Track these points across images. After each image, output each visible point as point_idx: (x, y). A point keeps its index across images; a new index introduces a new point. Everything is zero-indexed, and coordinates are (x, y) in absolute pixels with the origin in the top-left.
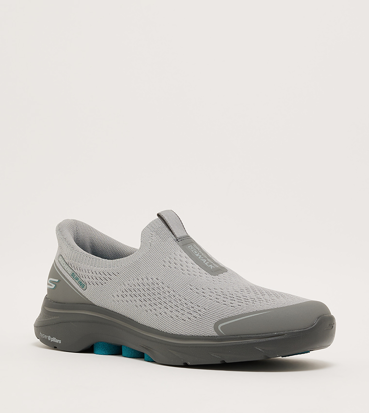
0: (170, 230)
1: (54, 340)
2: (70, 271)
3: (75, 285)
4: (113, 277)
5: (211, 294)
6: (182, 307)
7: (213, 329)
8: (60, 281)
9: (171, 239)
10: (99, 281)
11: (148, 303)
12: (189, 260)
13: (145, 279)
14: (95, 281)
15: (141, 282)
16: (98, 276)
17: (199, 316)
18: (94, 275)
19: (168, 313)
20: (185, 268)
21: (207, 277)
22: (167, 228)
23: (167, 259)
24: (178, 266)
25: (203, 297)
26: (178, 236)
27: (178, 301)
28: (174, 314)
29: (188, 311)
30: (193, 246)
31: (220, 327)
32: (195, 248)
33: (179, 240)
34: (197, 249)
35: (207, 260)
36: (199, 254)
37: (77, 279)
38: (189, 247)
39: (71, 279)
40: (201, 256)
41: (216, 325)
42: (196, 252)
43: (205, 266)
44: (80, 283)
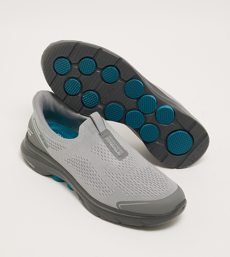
1: (30, 164)
2: (40, 133)
3: (42, 142)
4: (62, 148)
5: (117, 179)
6: (99, 185)
7: (116, 205)
8: (34, 135)
9: (97, 133)
10: (55, 148)
11: (81, 173)
12: (107, 148)
13: (80, 158)
14: (52, 146)
15: (78, 158)
16: (54, 144)
17: (108, 195)
18: (52, 143)
19: (92, 185)
20: (103, 154)
21: (116, 162)
22: (94, 126)
23: (93, 147)
24: (100, 153)
25: (112, 181)
26: (100, 132)
27: (98, 180)
28: (95, 188)
29: (103, 189)
30: (109, 138)
31: (120, 205)
32: (110, 139)
33: (101, 134)
34: (111, 140)
35: (117, 148)
36: (112, 143)
37: (43, 140)
38: (107, 139)
39: (40, 138)
40: (113, 145)
41: (118, 204)
42: (111, 142)
43: (115, 152)
44: (45, 143)
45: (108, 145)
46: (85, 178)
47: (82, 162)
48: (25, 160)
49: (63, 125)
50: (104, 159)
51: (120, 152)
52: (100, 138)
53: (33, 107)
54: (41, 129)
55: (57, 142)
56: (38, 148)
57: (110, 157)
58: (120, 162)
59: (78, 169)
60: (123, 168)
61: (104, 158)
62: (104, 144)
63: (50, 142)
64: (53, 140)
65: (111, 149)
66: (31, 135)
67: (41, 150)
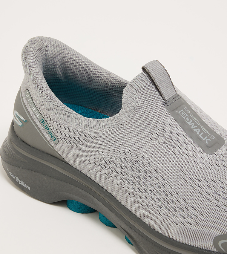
0: (158, 89)
1: (22, 183)
2: (39, 116)
3: (45, 134)
4: (89, 139)
5: (209, 191)
6: (173, 205)
7: (212, 244)
8: (28, 123)
9: (159, 102)
10: (73, 140)
11: (131, 185)
12: (181, 131)
13: (129, 154)
14: (68, 138)
15: (123, 156)
16: (72, 134)
17: (194, 224)
18: (67, 131)
19: (156, 207)
20: (175, 143)
21: (203, 157)
22: (153, 87)
23: (154, 130)
24: (168, 141)
25: (199, 195)
26: (167, 98)
27: (169, 194)
28: (164, 211)
29: (181, 213)
30: (184, 110)
31: (220, 243)
32: (187, 112)
33: (169, 104)
34: (188, 114)
35: (201, 129)
36: (191, 121)
37: (47, 128)
38: (180, 112)
39: (40, 125)
40: (193, 124)
41: (216, 241)
42: (188, 119)
43: (199, 138)
44: (51, 135)
45: (183, 124)
46: (140, 194)
47: (131, 161)
48: (11, 177)
49: (80, 107)
50: (178, 153)
51: (209, 138)
52: (167, 112)
53: (24, 66)
54: (41, 108)
55: (76, 128)
56: (36, 149)
57: (190, 147)
58: (210, 156)
59: (125, 177)
60: (218, 168)
61: (177, 150)
62: (174, 123)
63: (62, 129)
64: (68, 124)
65: (190, 133)
66: (20, 124)
67: (43, 152)
